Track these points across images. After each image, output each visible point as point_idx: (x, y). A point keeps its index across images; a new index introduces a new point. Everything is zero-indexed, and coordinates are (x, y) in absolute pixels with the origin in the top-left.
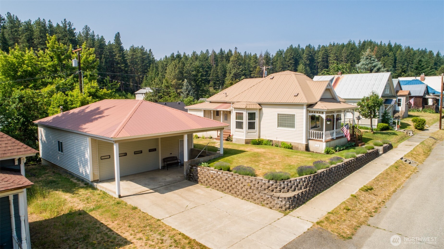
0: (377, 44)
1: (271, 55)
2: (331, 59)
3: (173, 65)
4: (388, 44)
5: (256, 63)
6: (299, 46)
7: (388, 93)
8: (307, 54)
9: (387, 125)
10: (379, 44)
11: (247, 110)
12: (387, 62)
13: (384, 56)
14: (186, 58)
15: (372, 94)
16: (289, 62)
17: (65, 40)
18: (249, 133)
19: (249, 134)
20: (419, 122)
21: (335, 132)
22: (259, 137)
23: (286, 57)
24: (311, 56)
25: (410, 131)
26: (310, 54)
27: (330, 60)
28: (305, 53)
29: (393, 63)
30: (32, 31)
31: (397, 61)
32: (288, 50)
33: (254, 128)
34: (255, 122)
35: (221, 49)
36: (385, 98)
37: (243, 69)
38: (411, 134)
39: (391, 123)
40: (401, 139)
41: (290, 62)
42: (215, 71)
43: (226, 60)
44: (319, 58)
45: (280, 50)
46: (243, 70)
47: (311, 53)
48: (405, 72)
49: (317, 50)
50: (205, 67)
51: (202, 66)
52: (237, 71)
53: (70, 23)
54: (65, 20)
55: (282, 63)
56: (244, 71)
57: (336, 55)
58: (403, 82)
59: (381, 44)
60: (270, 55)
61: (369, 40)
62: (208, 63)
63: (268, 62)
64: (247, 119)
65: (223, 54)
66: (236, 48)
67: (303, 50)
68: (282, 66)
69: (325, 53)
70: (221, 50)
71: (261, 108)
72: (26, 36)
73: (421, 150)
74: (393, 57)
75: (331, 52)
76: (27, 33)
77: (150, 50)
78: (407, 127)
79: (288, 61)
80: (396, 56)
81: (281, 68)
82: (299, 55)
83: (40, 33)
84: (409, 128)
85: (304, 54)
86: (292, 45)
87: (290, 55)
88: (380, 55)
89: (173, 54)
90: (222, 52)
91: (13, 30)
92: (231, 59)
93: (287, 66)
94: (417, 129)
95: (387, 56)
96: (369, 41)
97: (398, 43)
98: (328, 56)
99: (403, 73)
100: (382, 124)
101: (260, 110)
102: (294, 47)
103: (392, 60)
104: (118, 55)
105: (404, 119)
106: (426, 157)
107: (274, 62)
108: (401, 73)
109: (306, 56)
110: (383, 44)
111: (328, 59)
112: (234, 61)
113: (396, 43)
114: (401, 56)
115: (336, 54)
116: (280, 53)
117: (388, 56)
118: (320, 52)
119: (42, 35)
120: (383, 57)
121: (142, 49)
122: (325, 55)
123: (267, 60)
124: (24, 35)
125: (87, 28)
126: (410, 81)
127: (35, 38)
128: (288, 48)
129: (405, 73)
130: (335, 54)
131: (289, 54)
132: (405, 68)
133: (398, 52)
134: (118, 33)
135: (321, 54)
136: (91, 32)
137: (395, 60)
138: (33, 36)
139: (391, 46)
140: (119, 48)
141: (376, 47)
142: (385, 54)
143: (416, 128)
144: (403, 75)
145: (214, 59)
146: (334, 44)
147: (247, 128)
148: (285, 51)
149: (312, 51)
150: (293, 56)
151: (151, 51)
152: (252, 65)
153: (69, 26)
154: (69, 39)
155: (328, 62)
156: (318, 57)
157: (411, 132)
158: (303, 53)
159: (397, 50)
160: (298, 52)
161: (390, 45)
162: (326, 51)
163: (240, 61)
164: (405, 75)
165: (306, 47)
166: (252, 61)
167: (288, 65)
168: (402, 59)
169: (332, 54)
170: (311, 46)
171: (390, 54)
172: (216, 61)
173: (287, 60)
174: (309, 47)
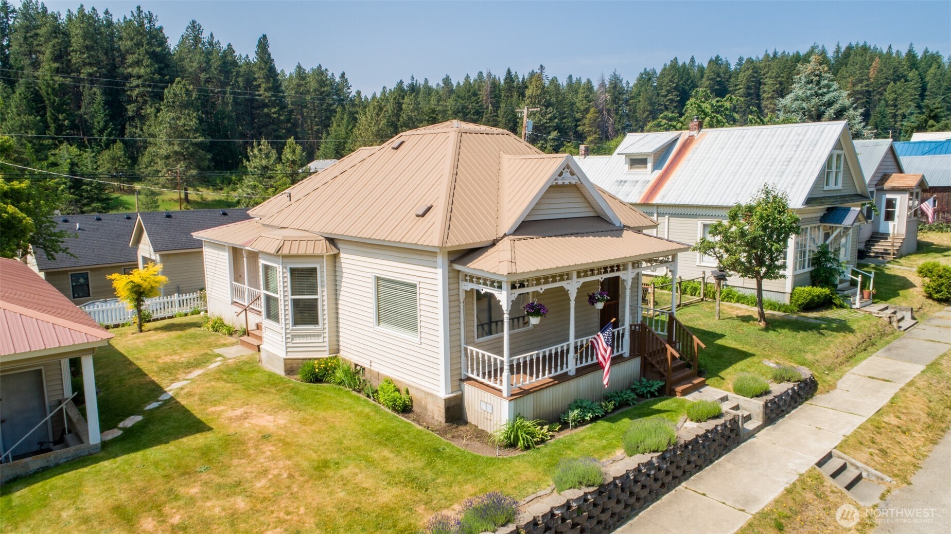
0: (881, 52)
1: (624, 82)
2: (766, 89)
3: (374, 108)
4: (906, 51)
5: (589, 102)
6: (693, 60)
7: (840, 186)
8: (711, 79)
9: (826, 291)
10: (885, 52)
11: (286, 260)
12: (901, 95)
13: (895, 81)
14: (429, 91)
15: (763, 196)
16: (668, 98)
17: (139, 54)
18: (299, 336)
19: (297, 340)
20: (941, 277)
21: (572, 350)
22: (338, 351)
23: (661, 86)
24: (719, 83)
25: (905, 310)
26: (718, 79)
27: (764, 92)
28: (705, 76)
29: (917, 97)
30: (66, 34)
31: (926, 93)
32: (665, 69)
33: (314, 320)
34: (316, 300)
35: (509, 70)
36: (821, 204)
37: (554, 115)
38: (907, 322)
39: (841, 282)
40: (864, 345)
41: (670, 97)
42: (491, 119)
43: (519, 96)
44: (738, 87)
45: (645, 69)
46: (556, 118)
47: (720, 77)
48: (936, 118)
49: (736, 69)
50: (470, 112)
51: (462, 109)
52: (540, 120)
53: (151, 14)
54: (139, 8)
55: (650, 99)
56: (556, 120)
57: (779, 79)
58: (922, 145)
59: (889, 53)
60: (621, 81)
61: (861, 44)
62: (477, 103)
63: (616, 97)
64: (289, 289)
65: (513, 82)
66: (542, 66)
67: (701, 69)
68: (649, 108)
69: (754, 77)
70: (509, 72)
71: (335, 251)
72: (54, 46)
73: (918, 408)
74: (917, 82)
75: (768, 72)
76: (57, 40)
77: (343, 75)
78: (898, 295)
79: (666, 96)
80: (927, 79)
81: (647, 111)
82: (690, 81)
83: (85, 40)
84: (905, 297)
85: (704, 80)
86: (676, 59)
87: (671, 81)
88: (886, 78)
89: (401, 82)
90: (510, 77)
91: (29, 35)
92: (528, 92)
93: (662, 107)
94: (934, 299)
95: (903, 80)
96: (860, 46)
97: (932, 50)
98: (760, 84)
99: (931, 122)
100: (808, 289)
101: (335, 257)
102: (680, 63)
103: (915, 89)
104: (263, 85)
105: (902, 261)
106: (934, 442)
107: (630, 99)
108: (926, 121)
109: (708, 82)
110: (894, 51)
111: (759, 89)
112: (535, 97)
113: (927, 49)
114: (939, 81)
115: (779, 77)
116: (647, 78)
117: (906, 81)
118: (742, 74)
119: (87, 42)
120: (892, 83)
121: (320, 72)
122: (753, 81)
123: (614, 93)
124: (51, 44)
125: (194, 27)
126: (942, 143)
127: (73, 51)
128: (665, 65)
129: (938, 122)
130: (776, 78)
131: (666, 80)
132: (938, 108)
133: (932, 71)
134: (265, 36)
135: (742, 78)
136: (205, 36)
137: (924, 89)
138: (71, 46)
139: (914, 56)
140: (265, 71)
141: (877, 59)
142: (898, 76)
143: (930, 296)
144: (933, 126)
145: (491, 92)
146: (775, 54)
147: (290, 321)
148: (658, 72)
149: (722, 70)
150: (677, 83)
151: (346, 77)
152: (580, 104)
153: (150, 22)
154: (147, 52)
155: (760, 96)
156: (736, 86)
157: (908, 315)
158: (702, 77)
159: (930, 66)
160: (688, 74)
161: (911, 55)
162: (756, 70)
163: (548, 98)
164: (938, 126)
165: (710, 62)
166: (580, 96)
167: (665, 105)
168: (939, 88)
169: (770, 77)
170: (721, 60)
171: (911, 74)
172: (496, 96)
173: (664, 92)
174: (716, 62)
